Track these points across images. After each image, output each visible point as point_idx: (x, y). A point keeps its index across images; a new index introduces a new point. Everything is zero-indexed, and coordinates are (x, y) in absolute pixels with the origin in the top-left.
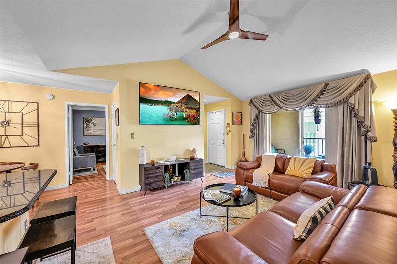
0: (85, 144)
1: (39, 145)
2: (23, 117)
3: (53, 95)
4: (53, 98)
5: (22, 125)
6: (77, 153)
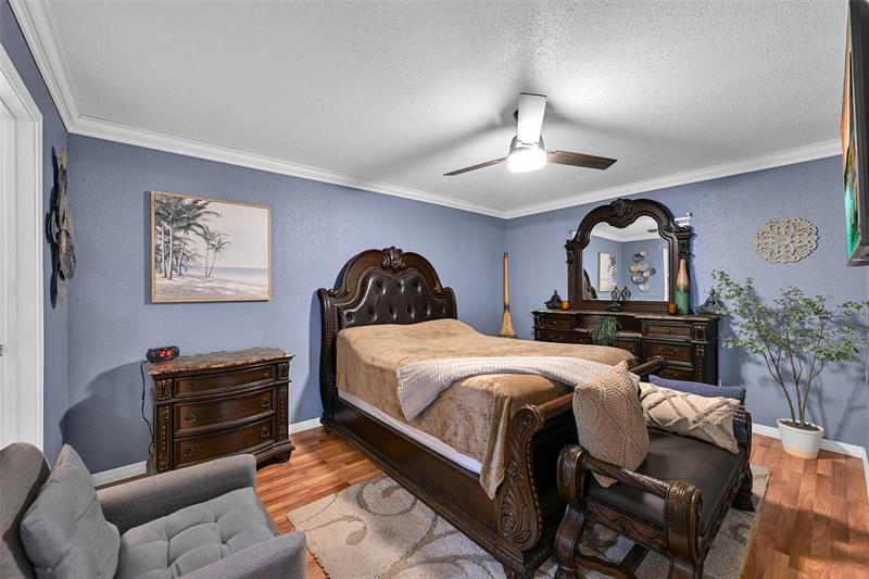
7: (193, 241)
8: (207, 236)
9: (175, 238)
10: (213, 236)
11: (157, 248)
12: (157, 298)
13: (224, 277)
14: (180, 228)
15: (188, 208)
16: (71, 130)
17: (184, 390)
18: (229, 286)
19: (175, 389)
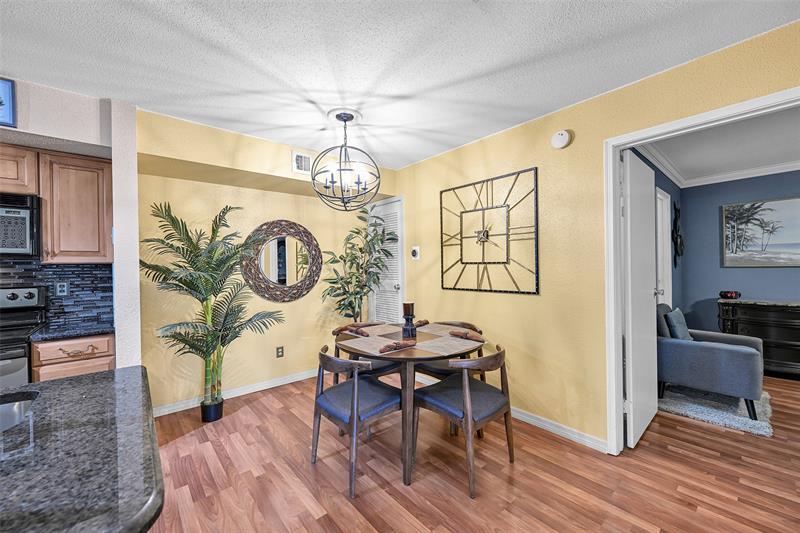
0: (724, 295)
1: (537, 290)
2: (508, 217)
3: (569, 132)
4: (569, 143)
5: (508, 235)
6: (681, 328)
7: (752, 229)
8: (762, 225)
9: (738, 229)
10: (767, 224)
11: (727, 236)
12: (727, 264)
13: (778, 250)
14: (741, 223)
15: (748, 210)
16: (682, 187)
17: (740, 315)
18: (782, 256)
19: (734, 313)
